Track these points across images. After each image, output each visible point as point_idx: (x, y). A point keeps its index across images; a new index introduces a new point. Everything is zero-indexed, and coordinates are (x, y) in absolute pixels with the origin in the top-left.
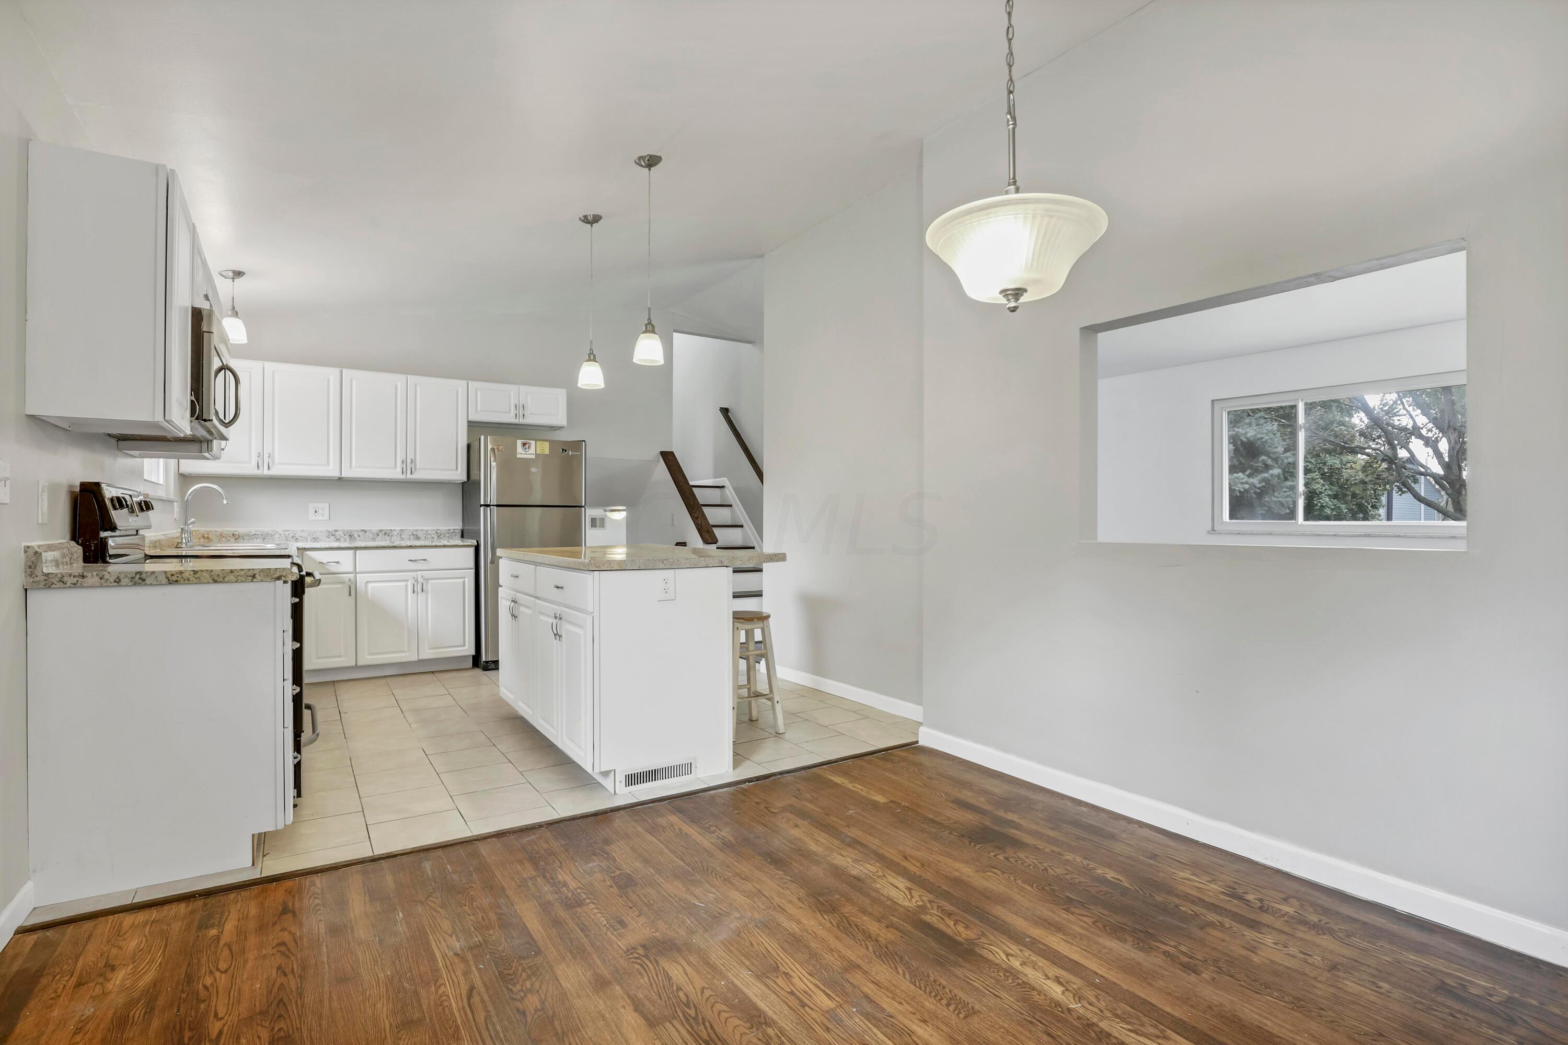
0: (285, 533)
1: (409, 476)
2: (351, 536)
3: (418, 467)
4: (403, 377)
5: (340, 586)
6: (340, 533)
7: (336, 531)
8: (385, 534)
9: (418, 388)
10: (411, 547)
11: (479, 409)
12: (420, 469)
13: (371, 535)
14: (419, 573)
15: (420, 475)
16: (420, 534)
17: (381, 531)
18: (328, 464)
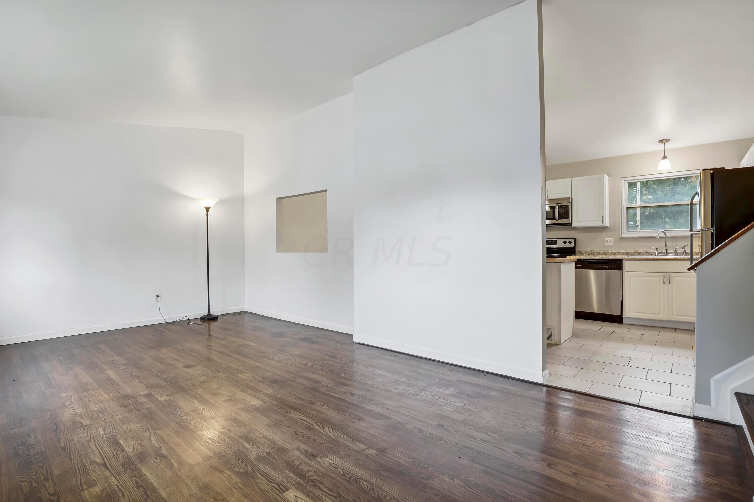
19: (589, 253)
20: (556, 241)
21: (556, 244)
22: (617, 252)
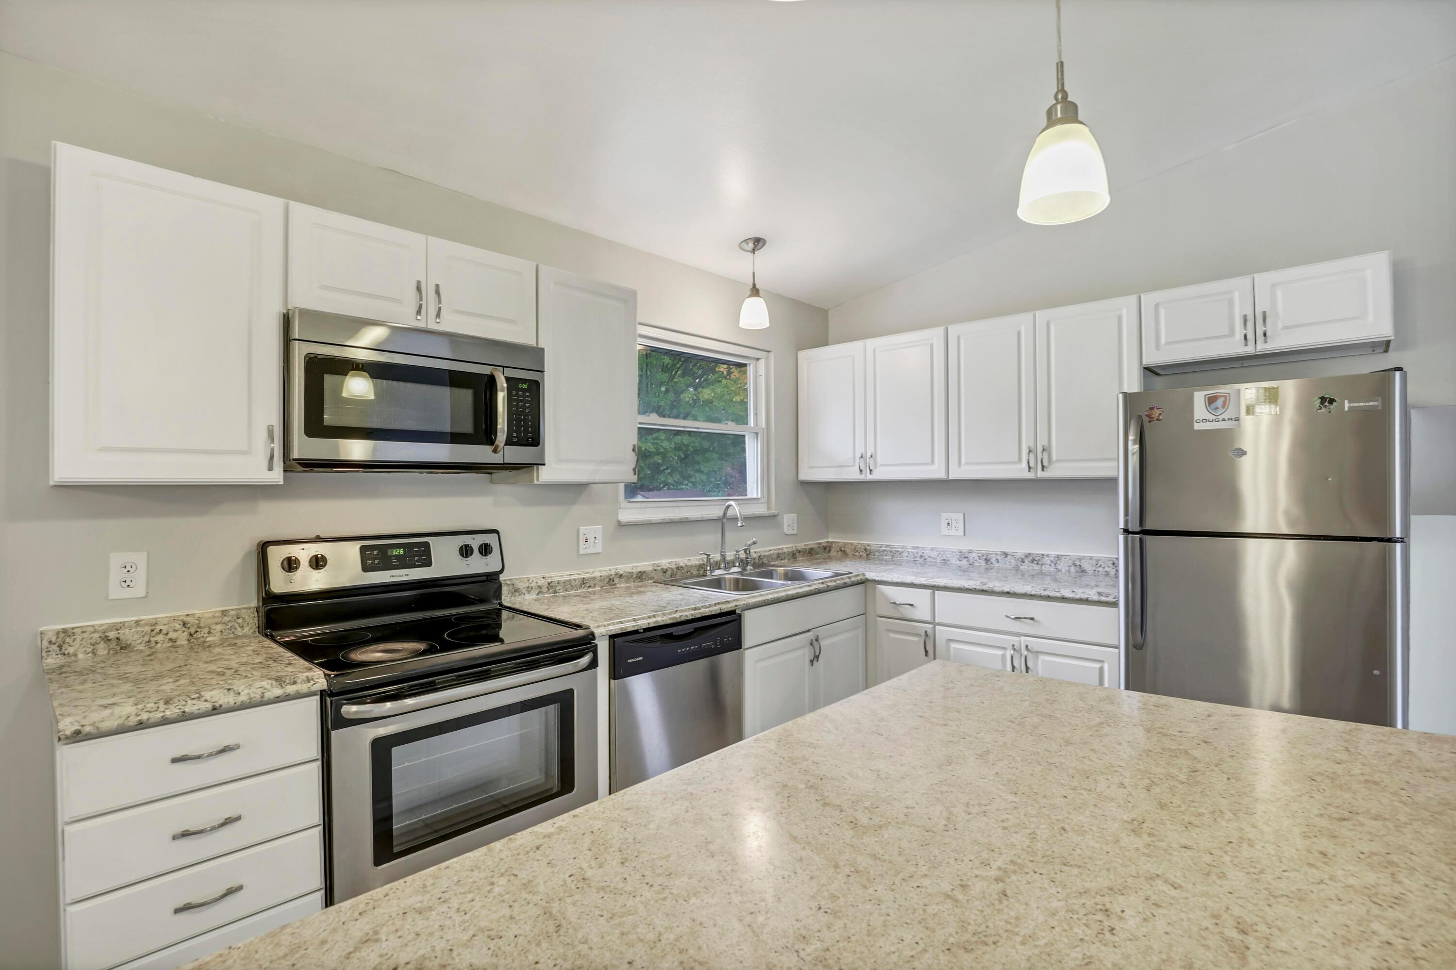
0: (913, 551)
1: (1041, 474)
2: (987, 560)
3: (1054, 458)
4: (1028, 317)
5: (916, 639)
6: (974, 555)
7: (970, 552)
8: (1032, 562)
9: (1052, 328)
10: (1008, 594)
11: (1163, 341)
12: (1057, 461)
13: (1013, 561)
14: (1023, 638)
15: (1056, 472)
16: (1086, 565)
17: (1028, 555)
18: (933, 462)
19: (540, 587)
20: (427, 545)
21: (428, 563)
22: (616, 574)
